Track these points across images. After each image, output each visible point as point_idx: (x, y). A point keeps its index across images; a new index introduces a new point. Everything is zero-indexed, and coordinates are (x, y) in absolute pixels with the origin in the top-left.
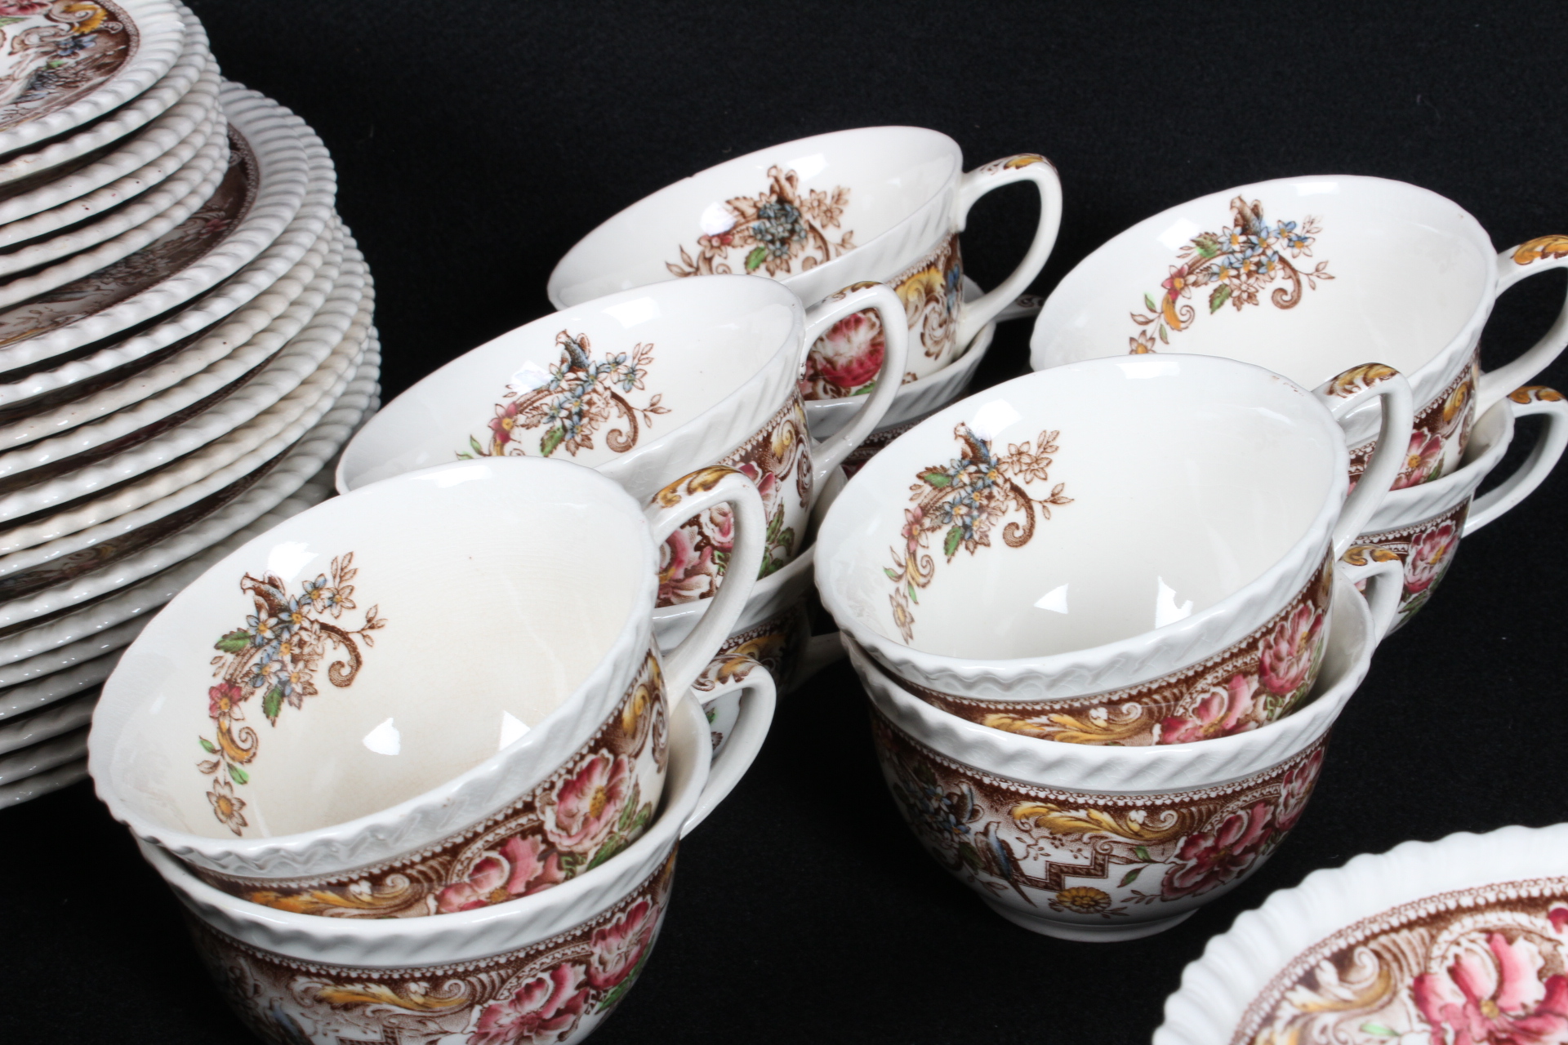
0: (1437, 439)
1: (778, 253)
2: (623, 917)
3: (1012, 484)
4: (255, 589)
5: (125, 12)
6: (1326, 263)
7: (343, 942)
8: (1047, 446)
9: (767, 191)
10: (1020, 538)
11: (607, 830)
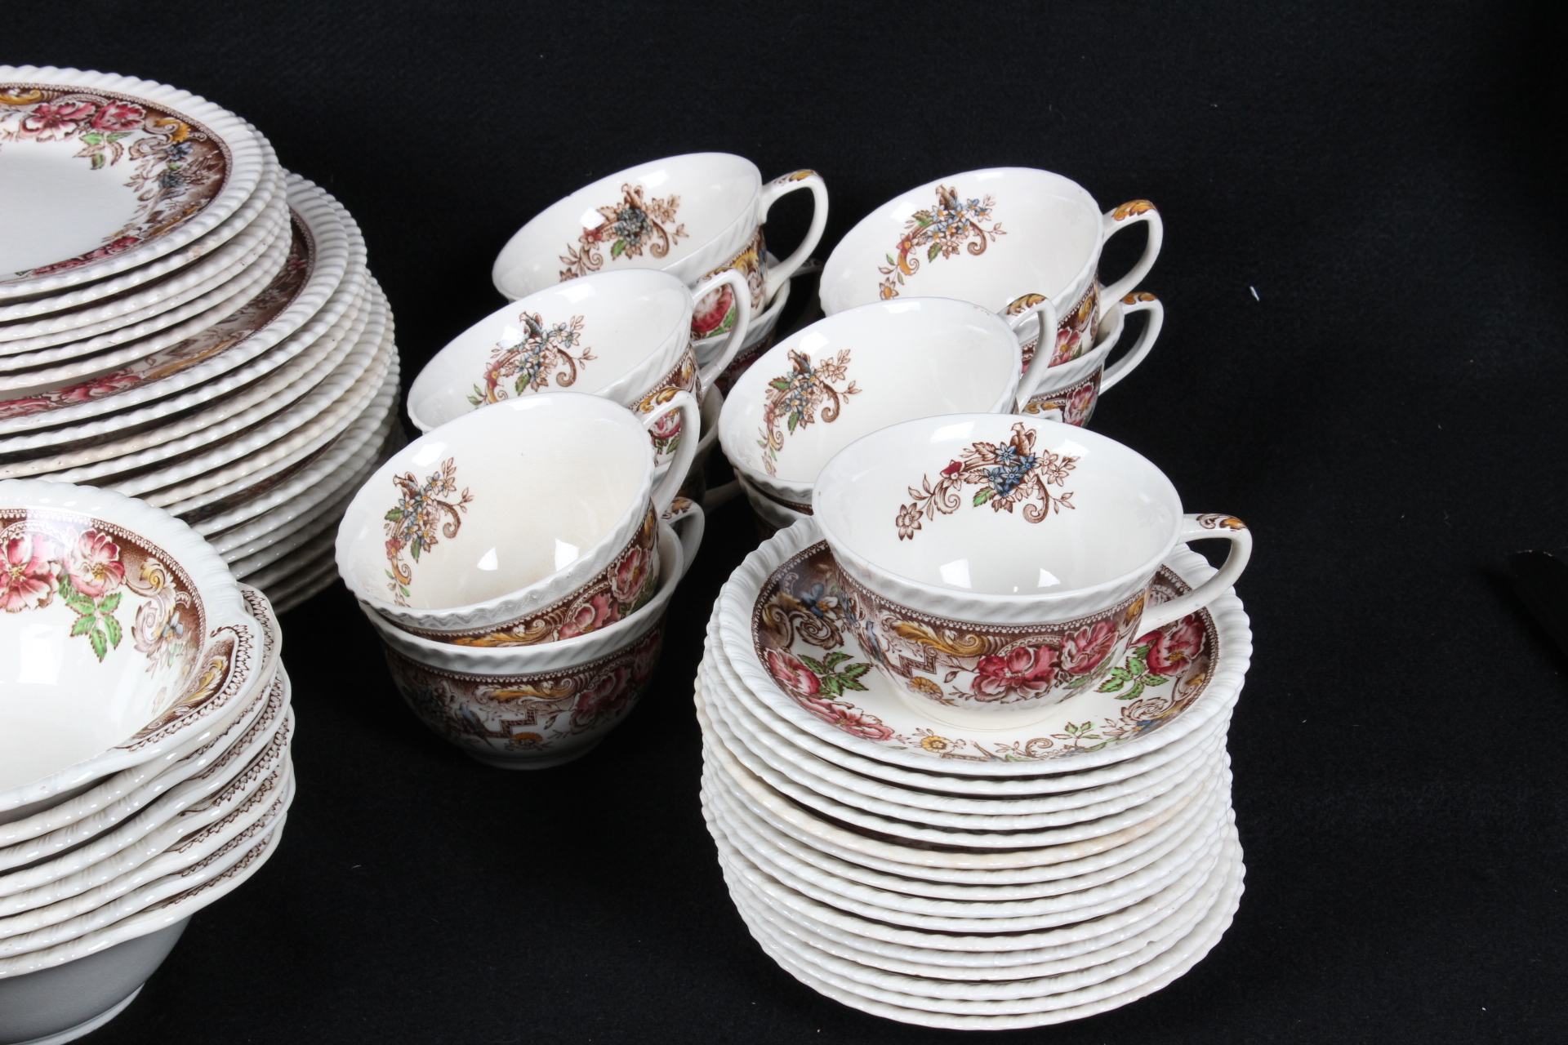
0: (1076, 333)
1: (633, 243)
2: (647, 640)
3: (824, 384)
4: (400, 483)
5: (203, 125)
6: (1000, 224)
7: (510, 660)
8: (843, 359)
9: (622, 202)
10: (832, 416)
11: (640, 591)
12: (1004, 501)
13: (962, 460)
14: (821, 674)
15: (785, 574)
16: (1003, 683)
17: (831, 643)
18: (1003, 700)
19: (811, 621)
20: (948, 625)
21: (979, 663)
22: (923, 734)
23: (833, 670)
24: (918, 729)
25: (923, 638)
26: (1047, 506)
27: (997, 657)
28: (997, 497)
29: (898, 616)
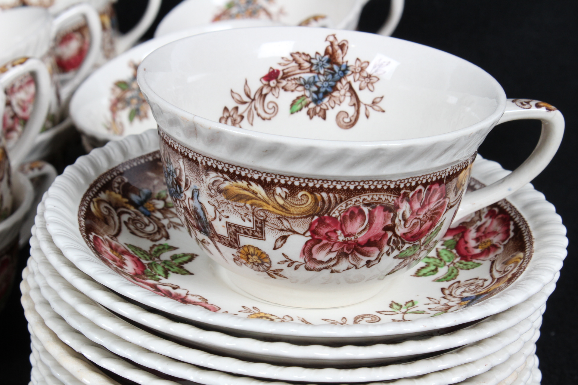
12: (318, 109)
13: (280, 68)
14: (147, 260)
15: (115, 177)
16: (335, 248)
17: (158, 236)
18: (334, 268)
19: (139, 218)
20: (279, 181)
21: (311, 225)
22: (249, 310)
23: (159, 257)
24: (243, 307)
25: (252, 198)
26: (358, 112)
27: (330, 217)
28: (312, 105)
29: (226, 176)
